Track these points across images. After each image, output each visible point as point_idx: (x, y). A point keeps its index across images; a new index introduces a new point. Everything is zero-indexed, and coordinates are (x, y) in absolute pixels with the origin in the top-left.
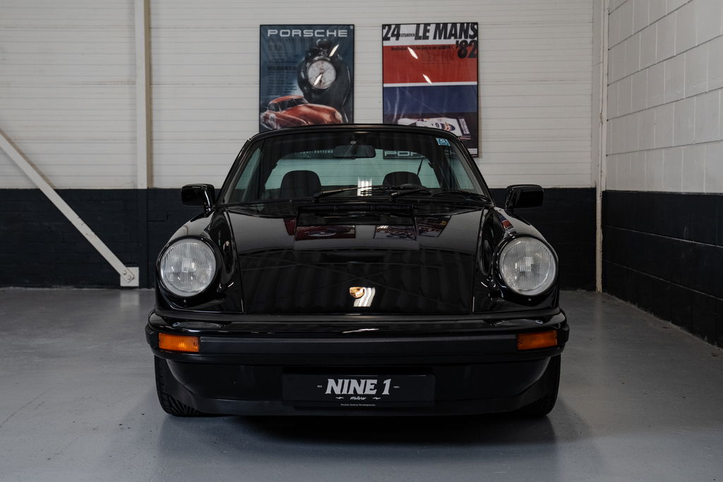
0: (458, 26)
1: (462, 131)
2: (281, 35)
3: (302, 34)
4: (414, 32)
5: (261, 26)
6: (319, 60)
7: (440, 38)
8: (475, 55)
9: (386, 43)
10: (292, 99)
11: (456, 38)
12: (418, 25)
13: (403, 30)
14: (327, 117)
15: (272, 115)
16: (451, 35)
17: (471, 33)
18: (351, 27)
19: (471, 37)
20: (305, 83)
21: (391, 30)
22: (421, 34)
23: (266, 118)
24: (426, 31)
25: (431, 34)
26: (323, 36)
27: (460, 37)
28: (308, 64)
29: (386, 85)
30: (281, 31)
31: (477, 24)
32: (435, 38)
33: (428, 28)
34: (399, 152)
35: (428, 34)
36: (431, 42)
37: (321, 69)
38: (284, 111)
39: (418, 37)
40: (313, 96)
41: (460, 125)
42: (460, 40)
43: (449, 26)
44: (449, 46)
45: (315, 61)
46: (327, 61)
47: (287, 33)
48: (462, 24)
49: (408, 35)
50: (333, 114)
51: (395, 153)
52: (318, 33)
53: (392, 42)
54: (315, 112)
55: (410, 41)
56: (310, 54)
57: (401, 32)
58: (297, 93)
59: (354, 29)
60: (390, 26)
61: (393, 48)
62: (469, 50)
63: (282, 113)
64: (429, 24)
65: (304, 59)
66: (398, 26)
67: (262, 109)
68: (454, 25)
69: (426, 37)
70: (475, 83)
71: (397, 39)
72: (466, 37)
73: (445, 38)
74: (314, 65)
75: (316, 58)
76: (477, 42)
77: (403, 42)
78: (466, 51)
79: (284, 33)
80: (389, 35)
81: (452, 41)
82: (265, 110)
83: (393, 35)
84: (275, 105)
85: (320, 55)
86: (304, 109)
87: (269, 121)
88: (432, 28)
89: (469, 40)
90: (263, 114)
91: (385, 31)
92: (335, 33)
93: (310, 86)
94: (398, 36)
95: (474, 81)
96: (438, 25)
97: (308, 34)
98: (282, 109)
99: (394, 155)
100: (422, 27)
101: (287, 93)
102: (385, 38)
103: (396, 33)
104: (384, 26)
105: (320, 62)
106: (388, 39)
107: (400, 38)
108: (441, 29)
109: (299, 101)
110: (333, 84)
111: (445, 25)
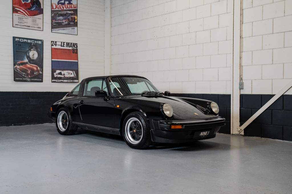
0: (72, 44)
1: (74, 75)
2: (20, 41)
3: (27, 41)
4: (61, 44)
5: (13, 37)
6: (33, 50)
7: (68, 47)
8: (77, 53)
9: (53, 47)
10: (25, 62)
11: (72, 47)
12: (62, 42)
13: (57, 43)
14: (35, 69)
15: (18, 67)
16: (70, 46)
17: (76, 46)
18: (42, 41)
19: (76, 48)
20: (28, 57)
21: (54, 43)
22: (62, 45)
23: (16, 68)
24: (64, 44)
25: (65, 45)
26: (34, 42)
27: (73, 47)
28: (29, 51)
29: (52, 60)
30: (20, 39)
31: (77, 44)
32: (66, 47)
33: (64, 43)
34: (56, 80)
35: (64, 45)
36: (65, 48)
37: (34, 53)
38: (22, 66)
39: (62, 46)
40: (31, 62)
41: (73, 73)
42: (73, 48)
43: (70, 44)
44: (70, 50)
45: (32, 50)
46: (35, 50)
47: (22, 40)
48: (73, 43)
49: (59, 45)
50: (37, 68)
51: (55, 80)
52: (32, 41)
53: (54, 47)
54: (32, 67)
55: (59, 47)
56: (30, 48)
57: (57, 44)
58: (26, 60)
59: (43, 42)
60: (54, 42)
61: (55, 49)
62: (75, 51)
63: (21, 66)
64: (65, 43)
65: (28, 49)
66: (56, 42)
67: (14, 65)
68: (71, 43)
69: (64, 46)
70: (77, 61)
71: (56, 46)
72: (74, 47)
73: (69, 47)
74: (31, 51)
75: (32, 49)
76: (77, 49)
77: (58, 47)
78: (74, 52)
79: (21, 40)
80: (54, 44)
81: (71, 48)
82: (16, 65)
83: (55, 45)
84: (19, 63)
85: (33, 49)
86: (28, 66)
87: (17, 69)
88: (65, 44)
89: (75, 48)
90: (15, 67)
91: (52, 43)
92: (37, 42)
93: (30, 58)
94: (56, 45)
95: (77, 60)
96: (67, 43)
97: (29, 41)
98: (21, 65)
99: (55, 81)
100: (63, 43)
101: (22, 60)
102: (52, 45)
103: (55, 44)
104: (52, 42)
105: (33, 51)
106: (53, 46)
107: (57, 46)
108: (68, 44)
109: (27, 63)
110: (37, 58)
111: (69, 43)
